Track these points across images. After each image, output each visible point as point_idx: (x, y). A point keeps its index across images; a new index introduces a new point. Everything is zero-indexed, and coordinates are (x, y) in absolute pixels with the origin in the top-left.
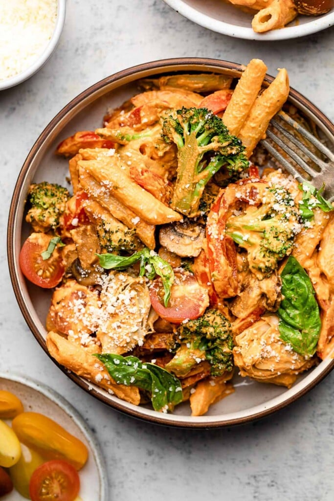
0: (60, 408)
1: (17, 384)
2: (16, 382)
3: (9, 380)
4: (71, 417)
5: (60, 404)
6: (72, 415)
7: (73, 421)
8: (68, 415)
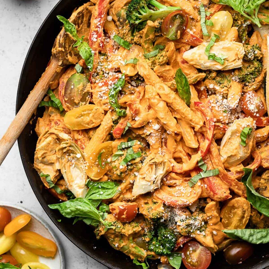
0: (42, 224)
1: (20, 211)
2: (20, 210)
3: (16, 209)
4: (47, 229)
5: (42, 223)
6: (48, 228)
7: (48, 231)
8: (46, 228)
